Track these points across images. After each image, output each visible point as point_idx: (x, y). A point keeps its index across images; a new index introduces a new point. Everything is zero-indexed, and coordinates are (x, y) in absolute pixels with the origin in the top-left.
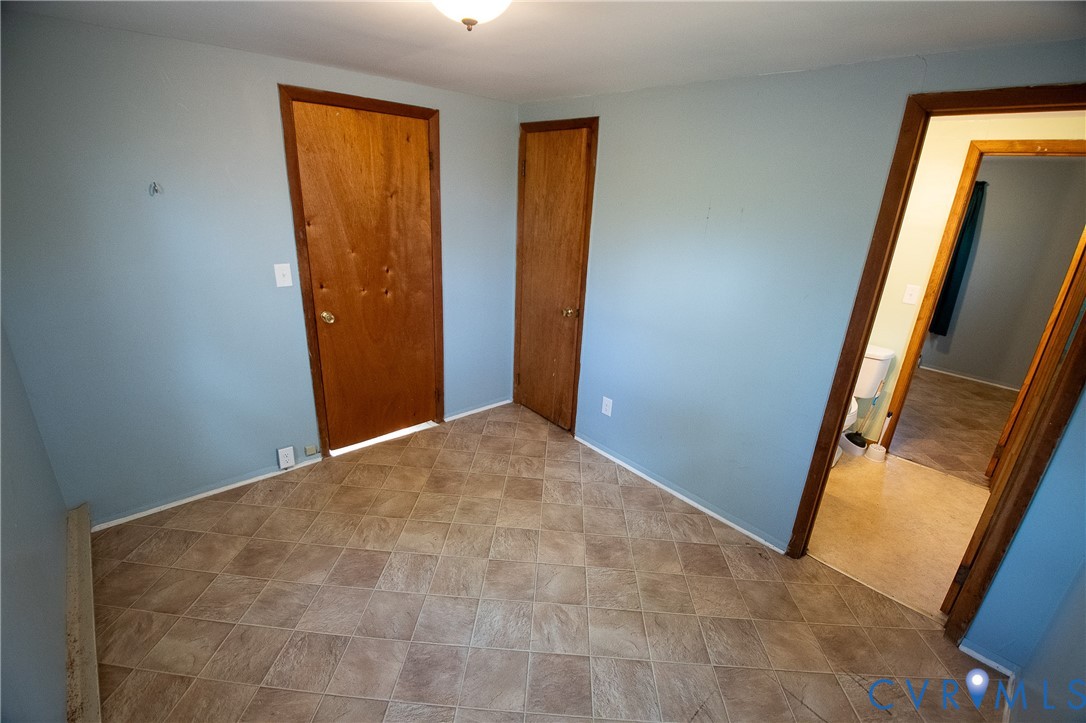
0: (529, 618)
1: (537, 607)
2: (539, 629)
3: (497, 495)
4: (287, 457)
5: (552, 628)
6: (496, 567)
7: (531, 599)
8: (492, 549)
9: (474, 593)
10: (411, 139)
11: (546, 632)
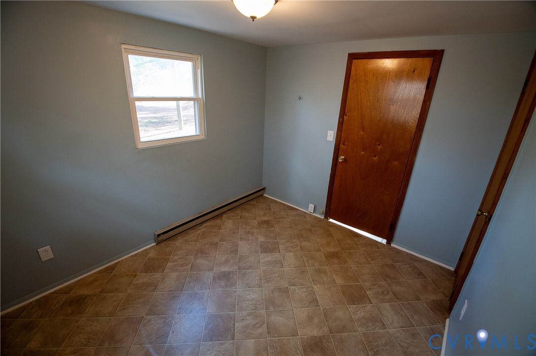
0: (254, 309)
1: (263, 312)
2: (249, 315)
3: (339, 281)
4: (311, 207)
5: (250, 321)
6: (285, 291)
7: (267, 309)
8: (295, 287)
9: (266, 285)
10: (415, 72)
11: (247, 318)
